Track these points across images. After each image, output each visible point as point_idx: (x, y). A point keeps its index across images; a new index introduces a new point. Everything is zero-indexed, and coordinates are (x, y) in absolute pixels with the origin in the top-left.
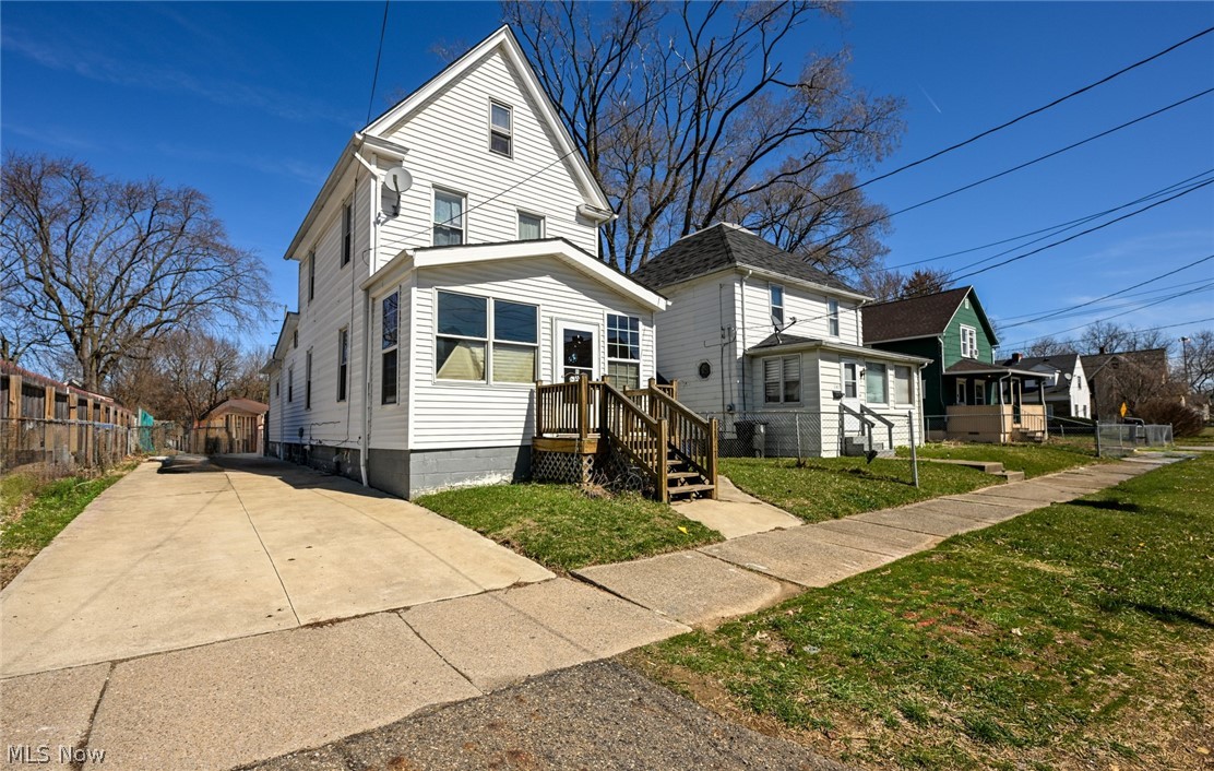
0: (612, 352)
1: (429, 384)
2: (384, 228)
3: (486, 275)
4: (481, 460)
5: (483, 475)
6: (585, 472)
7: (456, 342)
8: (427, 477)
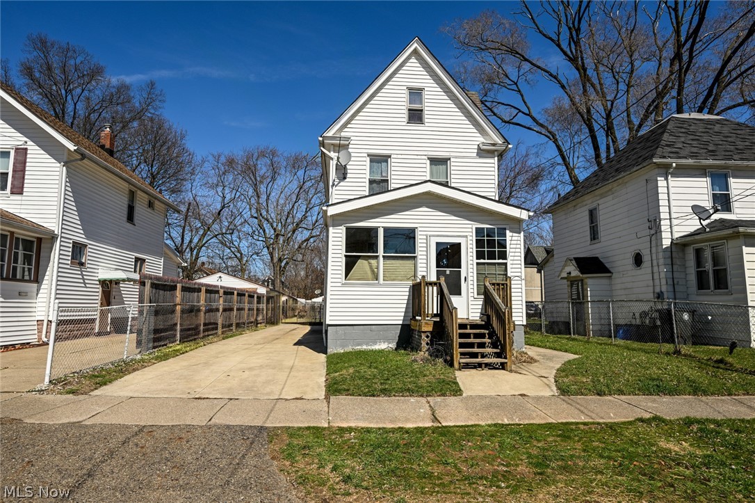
0: (480, 255)
1: (340, 285)
2: (337, 188)
3: (378, 213)
4: (374, 333)
5: (375, 343)
6: (424, 344)
7: (359, 257)
8: (338, 342)
